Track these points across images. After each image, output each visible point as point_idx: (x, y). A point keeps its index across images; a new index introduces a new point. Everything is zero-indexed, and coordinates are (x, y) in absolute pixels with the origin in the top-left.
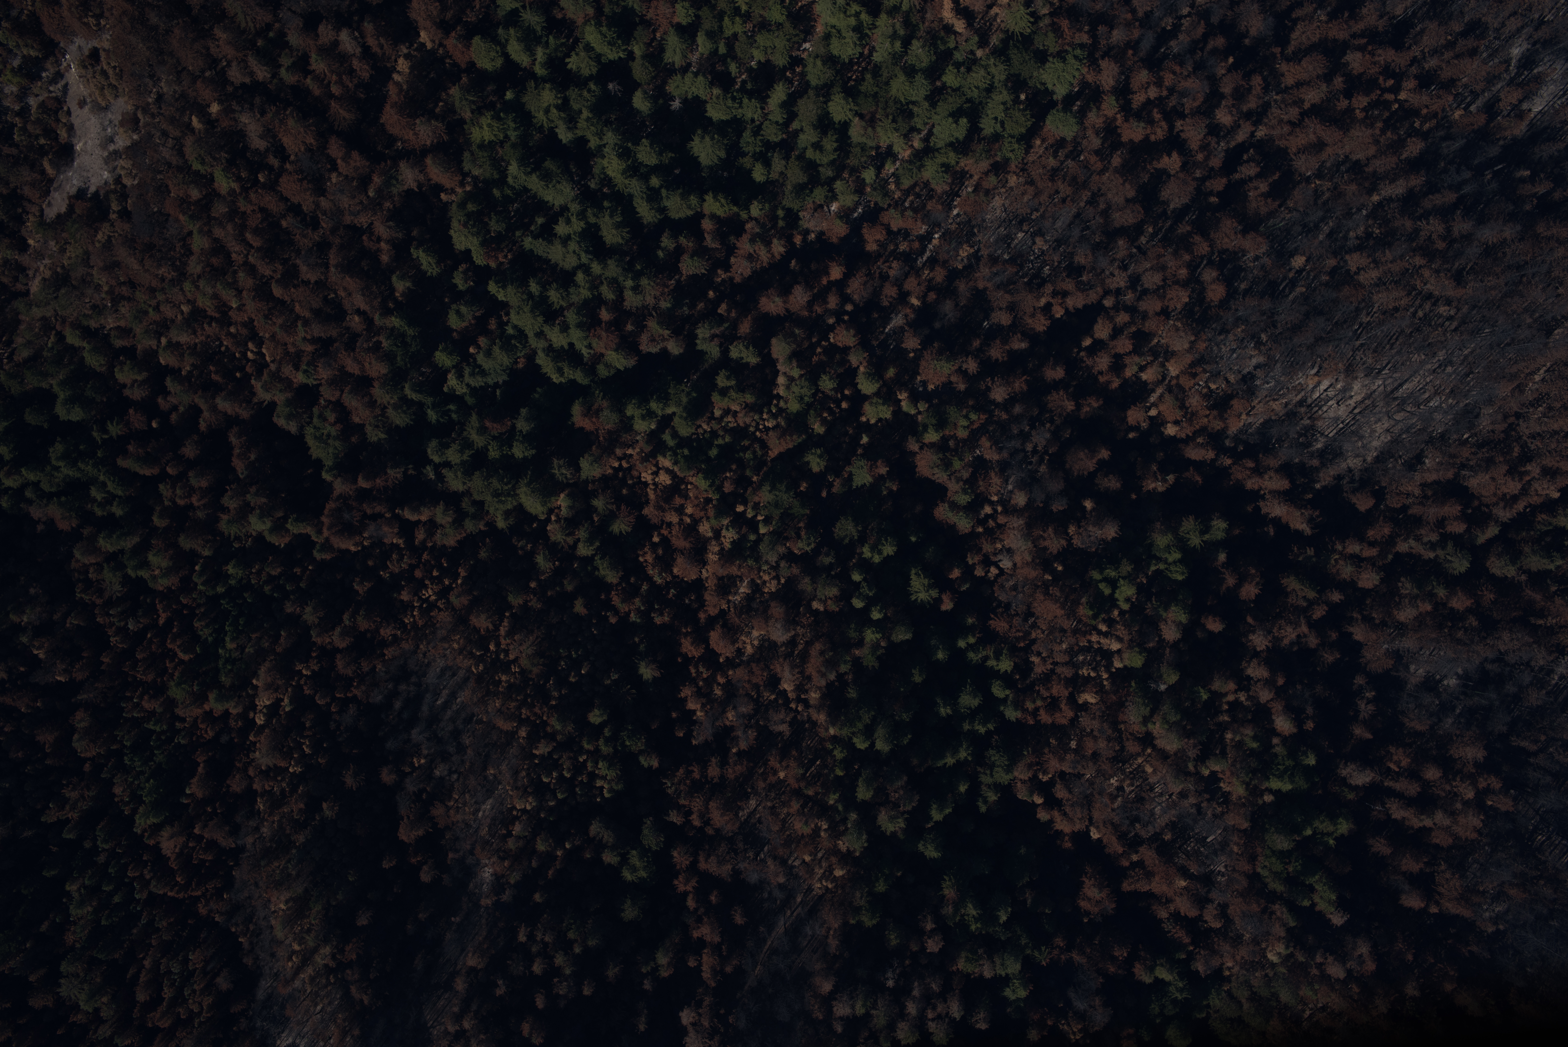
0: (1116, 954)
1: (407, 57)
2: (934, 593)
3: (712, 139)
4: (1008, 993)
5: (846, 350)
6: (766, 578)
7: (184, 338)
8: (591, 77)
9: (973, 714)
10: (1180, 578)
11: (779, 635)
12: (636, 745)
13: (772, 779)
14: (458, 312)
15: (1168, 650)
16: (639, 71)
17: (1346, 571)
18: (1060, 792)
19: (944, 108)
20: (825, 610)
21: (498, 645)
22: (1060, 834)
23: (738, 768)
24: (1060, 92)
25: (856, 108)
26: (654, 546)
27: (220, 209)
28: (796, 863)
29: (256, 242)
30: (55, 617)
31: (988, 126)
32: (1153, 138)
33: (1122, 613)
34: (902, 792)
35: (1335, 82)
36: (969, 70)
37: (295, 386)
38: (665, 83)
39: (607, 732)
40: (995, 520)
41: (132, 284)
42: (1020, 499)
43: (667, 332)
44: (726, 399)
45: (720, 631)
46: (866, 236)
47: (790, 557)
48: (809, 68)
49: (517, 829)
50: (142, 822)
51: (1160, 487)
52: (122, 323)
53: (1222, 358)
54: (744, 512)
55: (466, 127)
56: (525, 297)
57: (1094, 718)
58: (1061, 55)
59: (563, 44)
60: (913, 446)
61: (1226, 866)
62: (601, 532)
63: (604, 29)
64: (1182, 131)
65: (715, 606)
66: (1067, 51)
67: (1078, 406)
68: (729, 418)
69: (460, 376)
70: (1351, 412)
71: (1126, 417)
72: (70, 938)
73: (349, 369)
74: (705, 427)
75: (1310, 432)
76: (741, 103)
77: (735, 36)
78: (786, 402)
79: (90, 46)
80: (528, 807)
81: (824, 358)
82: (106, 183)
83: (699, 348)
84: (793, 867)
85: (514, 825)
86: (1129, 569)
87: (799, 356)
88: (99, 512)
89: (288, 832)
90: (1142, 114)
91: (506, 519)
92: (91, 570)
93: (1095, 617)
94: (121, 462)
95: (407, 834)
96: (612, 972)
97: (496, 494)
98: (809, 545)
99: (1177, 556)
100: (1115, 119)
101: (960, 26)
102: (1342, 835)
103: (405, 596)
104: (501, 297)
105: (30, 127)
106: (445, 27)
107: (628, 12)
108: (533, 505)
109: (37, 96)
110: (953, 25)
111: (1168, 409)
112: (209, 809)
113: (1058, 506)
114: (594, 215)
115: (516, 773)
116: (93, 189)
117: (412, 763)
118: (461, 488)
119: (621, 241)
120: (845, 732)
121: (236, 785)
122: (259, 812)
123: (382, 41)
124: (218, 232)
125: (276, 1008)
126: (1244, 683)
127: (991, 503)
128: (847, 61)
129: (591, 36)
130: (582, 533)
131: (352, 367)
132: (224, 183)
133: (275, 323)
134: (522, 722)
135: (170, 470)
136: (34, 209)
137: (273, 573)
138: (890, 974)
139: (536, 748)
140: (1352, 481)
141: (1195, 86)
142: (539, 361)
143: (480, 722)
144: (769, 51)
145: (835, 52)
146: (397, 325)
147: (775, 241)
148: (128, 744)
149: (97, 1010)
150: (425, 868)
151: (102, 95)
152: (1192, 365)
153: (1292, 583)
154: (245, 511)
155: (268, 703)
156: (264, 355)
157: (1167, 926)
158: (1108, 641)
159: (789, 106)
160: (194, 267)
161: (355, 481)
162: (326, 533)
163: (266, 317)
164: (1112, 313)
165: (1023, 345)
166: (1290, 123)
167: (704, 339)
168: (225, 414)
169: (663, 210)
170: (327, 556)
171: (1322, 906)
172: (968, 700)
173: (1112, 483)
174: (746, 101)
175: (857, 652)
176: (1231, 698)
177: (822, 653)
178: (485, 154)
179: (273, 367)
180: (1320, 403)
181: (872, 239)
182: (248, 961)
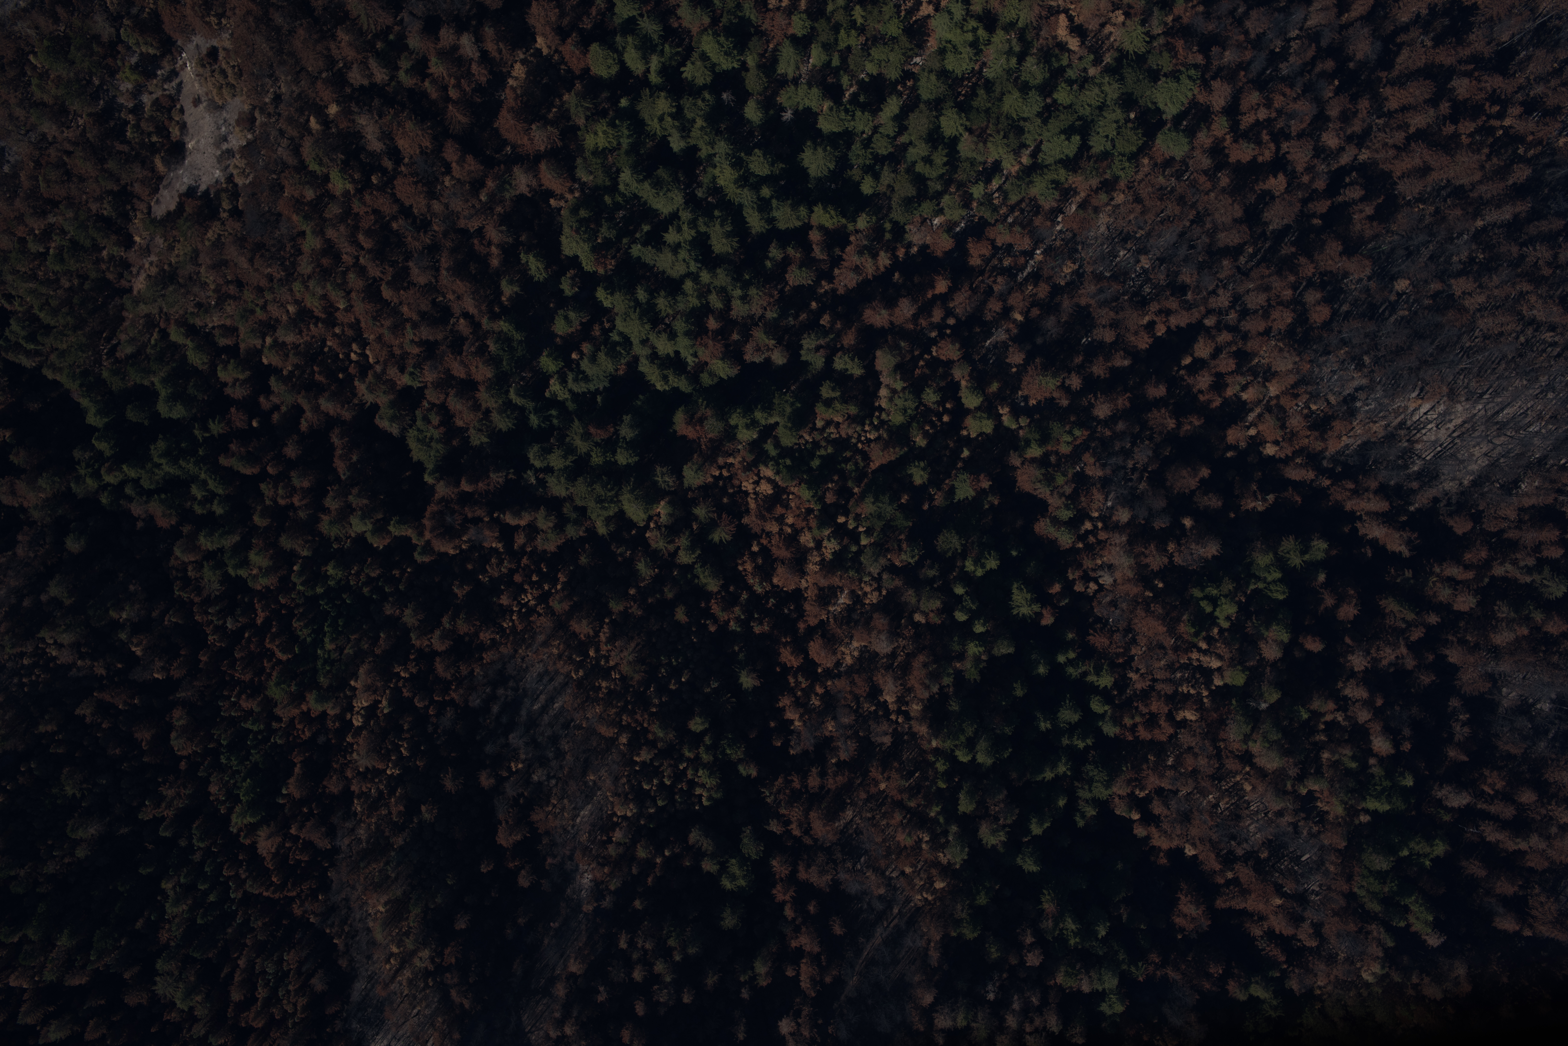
0: (1211, 971)
1: (524, 62)
2: (1036, 608)
3: (825, 150)
4: (1104, 1008)
5: (949, 364)
6: (868, 589)
7: (290, 338)
8: (705, 87)
9: (1072, 729)
10: (1281, 597)
11: (883, 646)
12: (735, 753)
13: (873, 790)
14: (566, 318)
15: (1268, 669)
16: (753, 81)
17: (1444, 594)
18: (1157, 808)
19: (1055, 125)
20: (927, 623)
21: (597, 650)
22: (1155, 850)
23: (840, 779)
24: (1171, 110)
25: (968, 123)
26: (753, 555)
27: (334, 210)
28: (894, 875)
29: (367, 243)
30: (154, 614)
31: (1098, 145)
32: (1260, 159)
33: (1222, 631)
34: (1002, 805)
35: (1442, 107)
36: (1082, 87)
37: (398, 388)
38: (776, 93)
39: (707, 740)
40: (1095, 536)
41: (240, 284)
42: (1123, 516)
43: (773, 342)
44: (831, 410)
45: (820, 641)
46: (972, 251)
47: (892, 569)
48: (923, 83)
49: (618, 835)
50: (238, 821)
51: (1260, 506)
52: (228, 322)
53: (1322, 379)
54: (846, 523)
55: (579, 133)
56: (632, 304)
57: (1194, 736)
58: (1175, 75)
59: (677, 53)
60: (1016, 461)
61: (1320, 886)
62: (700, 540)
63: (722, 39)
64: (1288, 153)
65: (816, 616)
66: (1179, 71)
67: (1179, 425)
68: (832, 429)
69: (563, 381)
70: (1450, 436)
71: (1225, 436)
72: (164, 936)
73: (455, 373)
74: (807, 437)
75: (1408, 454)
76: (853, 116)
77: (849, 48)
78: (888, 415)
79: (208, 45)
80: (629, 814)
81: (927, 371)
82: (217, 182)
83: (803, 358)
84: (891, 878)
85: (614, 831)
86: (1231, 587)
87: (902, 369)
88: (198, 510)
89: (387, 834)
90: (1251, 135)
91: (607, 525)
92: (190, 568)
93: (1196, 634)
94: (224, 461)
95: (505, 838)
96: (711, 980)
97: (600, 500)
98: (913, 557)
99: (1278, 575)
100: (1224, 140)
101: (1074, 44)
102: (1438, 857)
103: (505, 600)
104: (607, 304)
105: (143, 125)
106: (562, 33)
107: (745, 22)
108: (635, 512)
109: (151, 93)
110: (1067, 43)
111: (1268, 428)
112: (305, 810)
113: (1160, 524)
114: (705, 224)
115: (616, 779)
116: (203, 187)
117: (510, 768)
118: (564, 493)
119: (730, 251)
120: (948, 744)
121: (333, 786)
122: (355, 814)
123: (501, 45)
124: (331, 233)
125: (370, 1010)
126: (1343, 704)
127: (1091, 519)
128: (960, 76)
129: (709, 45)
130: (683, 541)
131: (459, 371)
132: (339, 184)
133: (382, 325)
134: (622, 728)
135: (270, 470)
136: (142, 206)
137: (373, 575)
138: (990, 987)
139: (638, 755)
140: (1449, 504)
141: (1305, 108)
142: (641, 368)
143: (579, 727)
144: (883, 64)
145: (950, 67)
146: (505, 329)
147: (882, 254)
148: (224, 743)
149: (191, 1009)
150: (523, 872)
151: (220, 93)
152: (1294, 386)
153: (1390, 605)
154: (346, 511)
155: (365, 704)
156: (368, 356)
157: (1261, 944)
158: (1208, 659)
159: (901, 120)
160: (305, 267)
161: (458, 484)
162: (428, 535)
163: (375, 319)
164: (1214, 332)
165: (1126, 363)
166: (1395, 146)
167: (808, 349)
168: (327, 414)
169: (771, 221)
170: (426, 559)
171: (1417, 927)
172: (1068, 715)
173: (1213, 502)
174: (858, 113)
175: (958, 665)
176: (1329, 718)
177: (925, 665)
178: (599, 161)
179: (378, 368)
180: (1419, 426)
181: (977, 253)
182: (343, 963)
